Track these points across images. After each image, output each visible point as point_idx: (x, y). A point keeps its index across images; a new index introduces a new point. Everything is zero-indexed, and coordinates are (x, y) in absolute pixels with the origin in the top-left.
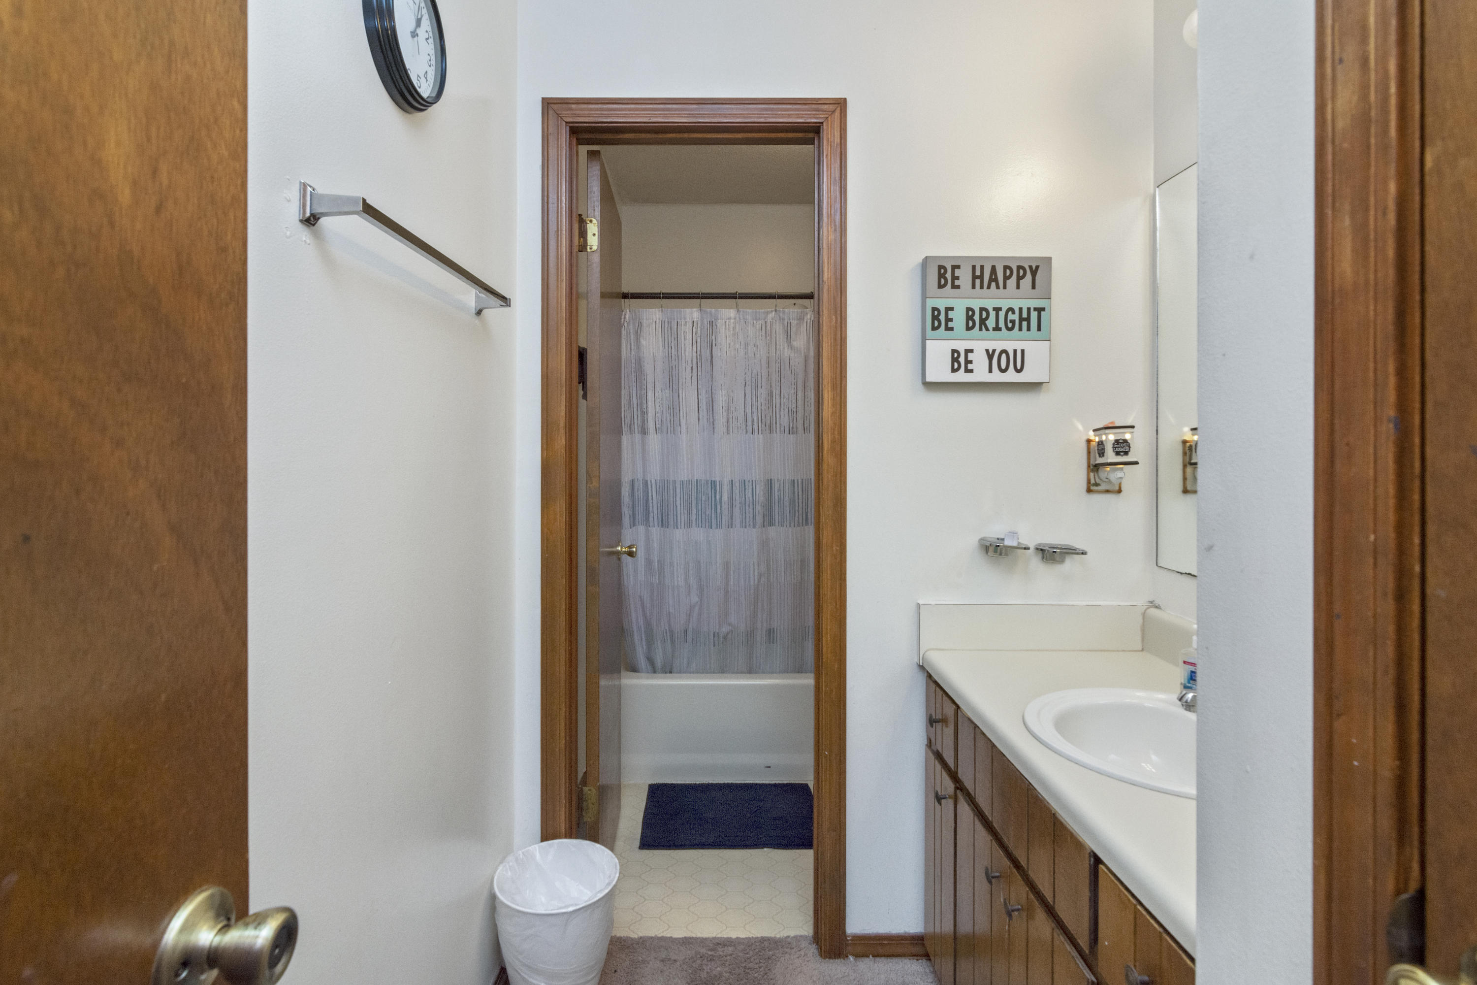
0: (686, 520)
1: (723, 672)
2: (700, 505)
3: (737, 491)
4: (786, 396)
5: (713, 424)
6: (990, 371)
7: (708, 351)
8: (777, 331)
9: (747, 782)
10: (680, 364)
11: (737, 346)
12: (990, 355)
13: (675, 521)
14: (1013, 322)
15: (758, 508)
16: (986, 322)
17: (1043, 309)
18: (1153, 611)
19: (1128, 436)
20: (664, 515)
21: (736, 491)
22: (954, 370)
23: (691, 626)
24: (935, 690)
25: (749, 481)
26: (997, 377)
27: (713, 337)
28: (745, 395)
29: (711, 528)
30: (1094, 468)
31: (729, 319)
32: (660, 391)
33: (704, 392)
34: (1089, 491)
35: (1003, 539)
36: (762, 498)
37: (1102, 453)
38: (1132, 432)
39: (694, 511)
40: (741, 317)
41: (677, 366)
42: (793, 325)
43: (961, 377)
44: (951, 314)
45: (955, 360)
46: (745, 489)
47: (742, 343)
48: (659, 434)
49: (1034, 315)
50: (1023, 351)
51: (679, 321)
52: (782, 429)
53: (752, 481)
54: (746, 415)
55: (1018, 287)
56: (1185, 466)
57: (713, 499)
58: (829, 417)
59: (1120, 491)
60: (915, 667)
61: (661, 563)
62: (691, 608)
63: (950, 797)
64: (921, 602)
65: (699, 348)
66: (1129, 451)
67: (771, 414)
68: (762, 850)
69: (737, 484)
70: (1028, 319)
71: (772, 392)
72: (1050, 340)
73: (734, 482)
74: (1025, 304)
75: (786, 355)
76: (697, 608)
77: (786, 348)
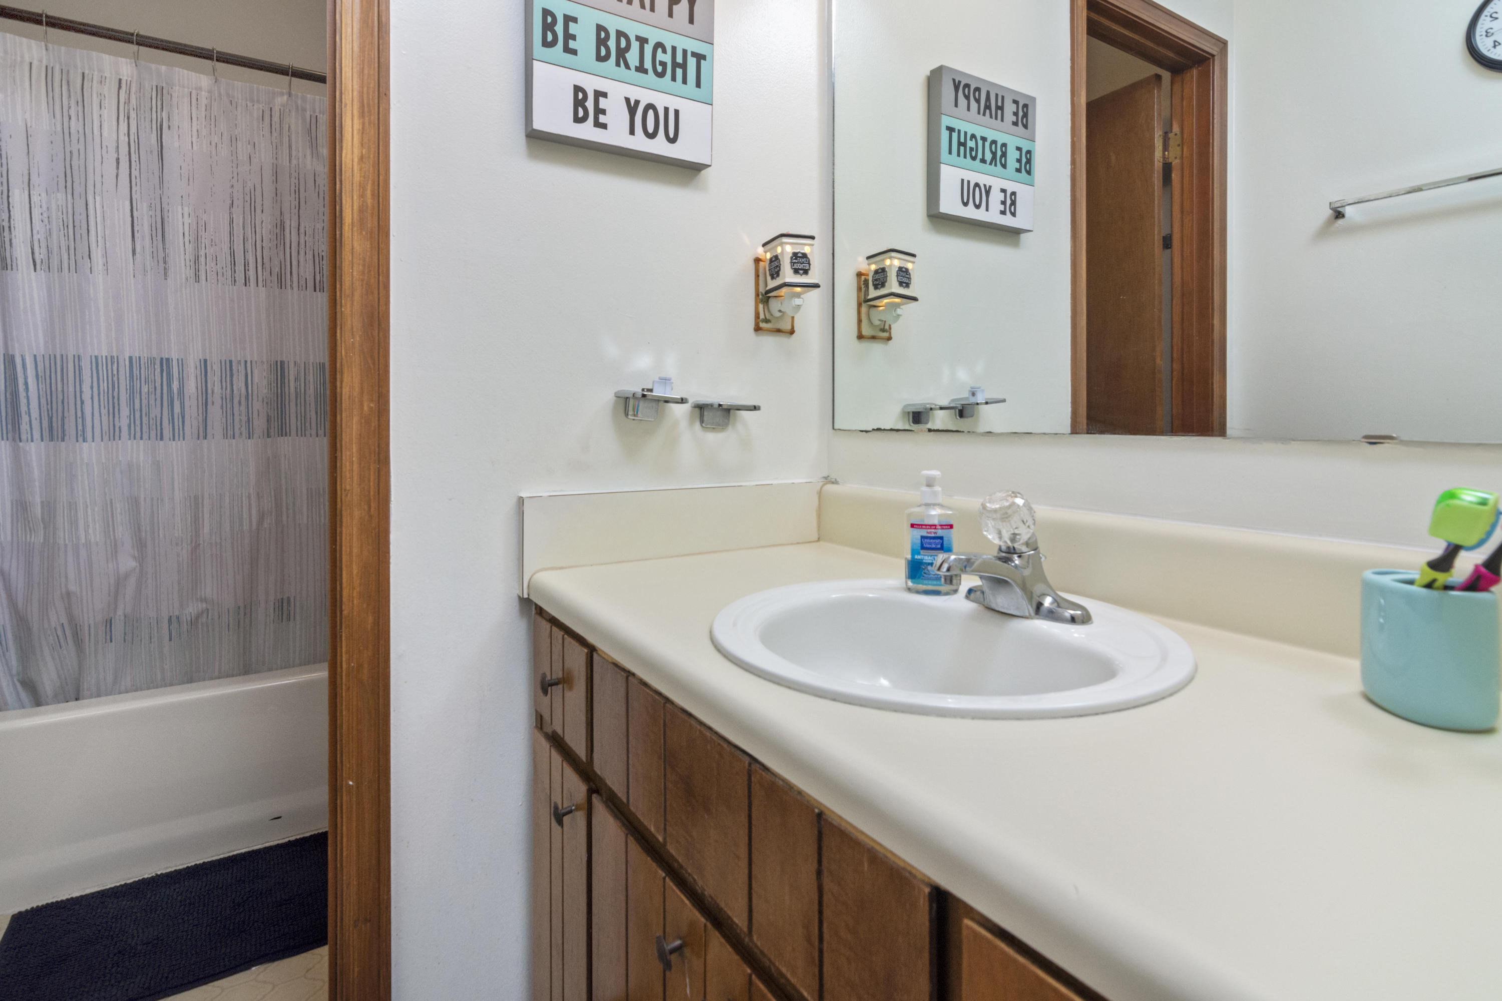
0: (105, 428)
1: (191, 681)
2: (137, 401)
3: (217, 379)
4: (309, 231)
5: (165, 262)
6: (632, 132)
7: (154, 135)
8: (293, 127)
9: (235, 853)
10: (89, 147)
11: (216, 139)
12: (632, 109)
13: (80, 427)
14: (664, 64)
15: (257, 405)
16: (627, 55)
17: (704, 57)
18: (830, 487)
19: (807, 250)
20: (54, 419)
21: (214, 379)
22: (577, 120)
23: (120, 612)
24: (551, 631)
25: (239, 362)
26: (639, 143)
27: (165, 115)
28: (231, 221)
29: (162, 439)
30: (764, 297)
31: (196, 89)
32: (44, 195)
33: (145, 205)
34: (757, 329)
35: (651, 390)
36: (265, 391)
37: (775, 272)
38: (813, 245)
39: (125, 411)
40: (223, 92)
41: (82, 152)
42: (320, 121)
43: (586, 132)
44: (573, 28)
45: (579, 103)
46: (232, 376)
47: (225, 135)
48: (42, 275)
49: (692, 62)
50: (677, 112)
51: (86, 72)
52: (303, 282)
53: (246, 362)
54: (233, 254)
55: (671, 15)
56: (859, 305)
57: (165, 391)
58: (355, 164)
59: (792, 332)
60: (516, 603)
61: (49, 507)
62: (120, 582)
63: (578, 808)
64: (523, 495)
65: (133, 129)
66: (809, 269)
67: (282, 257)
68: (248, 972)
69: (216, 367)
70: (684, 66)
71: (282, 224)
72: (712, 105)
73: (208, 363)
74: (682, 43)
75: (309, 166)
76: (132, 582)
77: (309, 157)
